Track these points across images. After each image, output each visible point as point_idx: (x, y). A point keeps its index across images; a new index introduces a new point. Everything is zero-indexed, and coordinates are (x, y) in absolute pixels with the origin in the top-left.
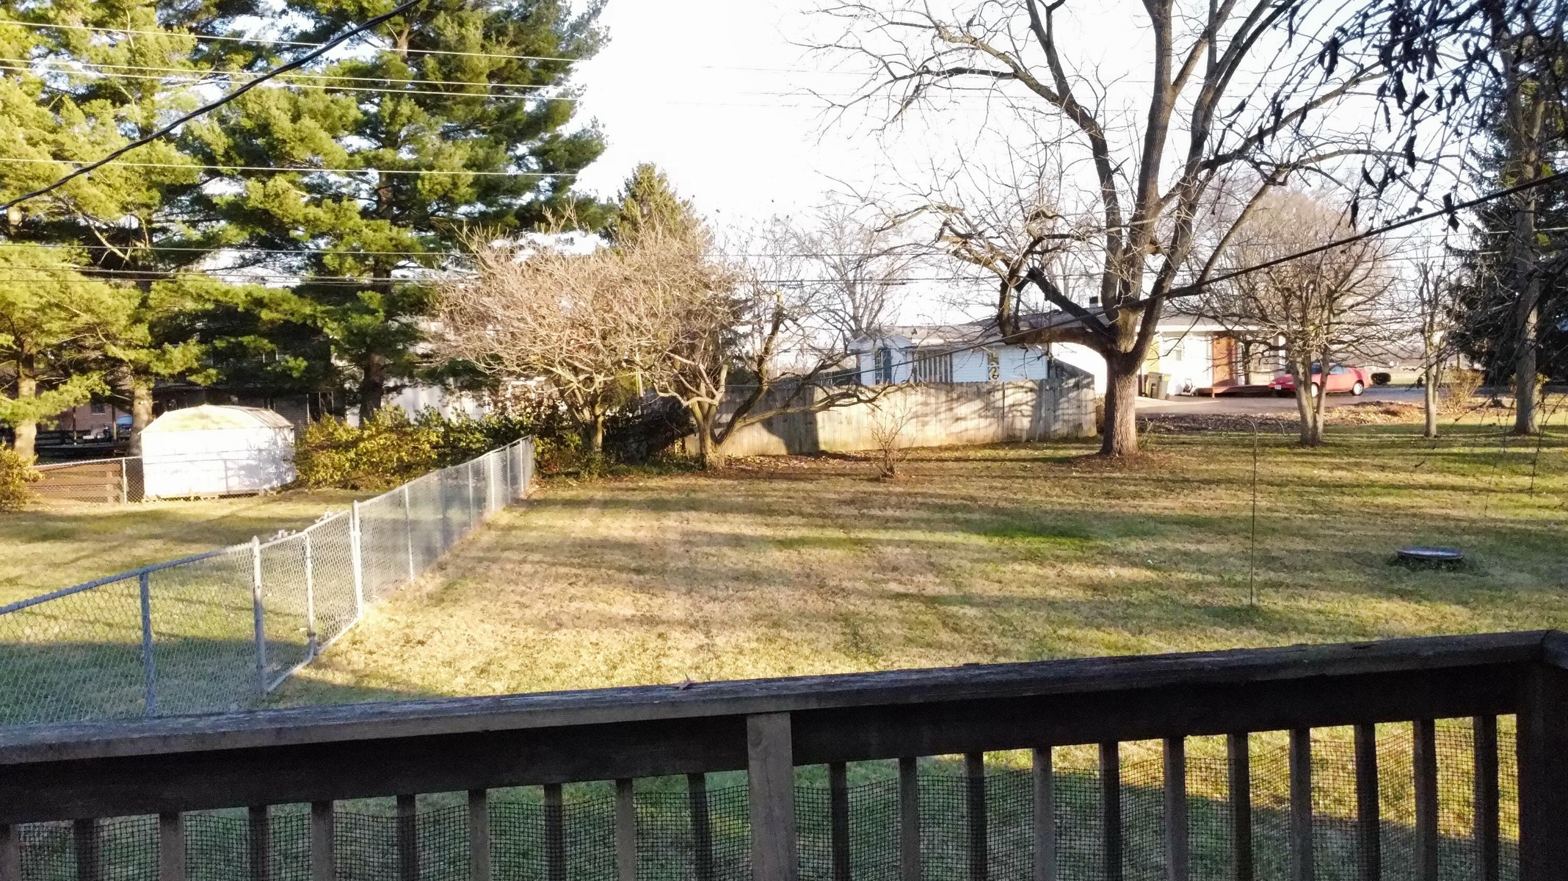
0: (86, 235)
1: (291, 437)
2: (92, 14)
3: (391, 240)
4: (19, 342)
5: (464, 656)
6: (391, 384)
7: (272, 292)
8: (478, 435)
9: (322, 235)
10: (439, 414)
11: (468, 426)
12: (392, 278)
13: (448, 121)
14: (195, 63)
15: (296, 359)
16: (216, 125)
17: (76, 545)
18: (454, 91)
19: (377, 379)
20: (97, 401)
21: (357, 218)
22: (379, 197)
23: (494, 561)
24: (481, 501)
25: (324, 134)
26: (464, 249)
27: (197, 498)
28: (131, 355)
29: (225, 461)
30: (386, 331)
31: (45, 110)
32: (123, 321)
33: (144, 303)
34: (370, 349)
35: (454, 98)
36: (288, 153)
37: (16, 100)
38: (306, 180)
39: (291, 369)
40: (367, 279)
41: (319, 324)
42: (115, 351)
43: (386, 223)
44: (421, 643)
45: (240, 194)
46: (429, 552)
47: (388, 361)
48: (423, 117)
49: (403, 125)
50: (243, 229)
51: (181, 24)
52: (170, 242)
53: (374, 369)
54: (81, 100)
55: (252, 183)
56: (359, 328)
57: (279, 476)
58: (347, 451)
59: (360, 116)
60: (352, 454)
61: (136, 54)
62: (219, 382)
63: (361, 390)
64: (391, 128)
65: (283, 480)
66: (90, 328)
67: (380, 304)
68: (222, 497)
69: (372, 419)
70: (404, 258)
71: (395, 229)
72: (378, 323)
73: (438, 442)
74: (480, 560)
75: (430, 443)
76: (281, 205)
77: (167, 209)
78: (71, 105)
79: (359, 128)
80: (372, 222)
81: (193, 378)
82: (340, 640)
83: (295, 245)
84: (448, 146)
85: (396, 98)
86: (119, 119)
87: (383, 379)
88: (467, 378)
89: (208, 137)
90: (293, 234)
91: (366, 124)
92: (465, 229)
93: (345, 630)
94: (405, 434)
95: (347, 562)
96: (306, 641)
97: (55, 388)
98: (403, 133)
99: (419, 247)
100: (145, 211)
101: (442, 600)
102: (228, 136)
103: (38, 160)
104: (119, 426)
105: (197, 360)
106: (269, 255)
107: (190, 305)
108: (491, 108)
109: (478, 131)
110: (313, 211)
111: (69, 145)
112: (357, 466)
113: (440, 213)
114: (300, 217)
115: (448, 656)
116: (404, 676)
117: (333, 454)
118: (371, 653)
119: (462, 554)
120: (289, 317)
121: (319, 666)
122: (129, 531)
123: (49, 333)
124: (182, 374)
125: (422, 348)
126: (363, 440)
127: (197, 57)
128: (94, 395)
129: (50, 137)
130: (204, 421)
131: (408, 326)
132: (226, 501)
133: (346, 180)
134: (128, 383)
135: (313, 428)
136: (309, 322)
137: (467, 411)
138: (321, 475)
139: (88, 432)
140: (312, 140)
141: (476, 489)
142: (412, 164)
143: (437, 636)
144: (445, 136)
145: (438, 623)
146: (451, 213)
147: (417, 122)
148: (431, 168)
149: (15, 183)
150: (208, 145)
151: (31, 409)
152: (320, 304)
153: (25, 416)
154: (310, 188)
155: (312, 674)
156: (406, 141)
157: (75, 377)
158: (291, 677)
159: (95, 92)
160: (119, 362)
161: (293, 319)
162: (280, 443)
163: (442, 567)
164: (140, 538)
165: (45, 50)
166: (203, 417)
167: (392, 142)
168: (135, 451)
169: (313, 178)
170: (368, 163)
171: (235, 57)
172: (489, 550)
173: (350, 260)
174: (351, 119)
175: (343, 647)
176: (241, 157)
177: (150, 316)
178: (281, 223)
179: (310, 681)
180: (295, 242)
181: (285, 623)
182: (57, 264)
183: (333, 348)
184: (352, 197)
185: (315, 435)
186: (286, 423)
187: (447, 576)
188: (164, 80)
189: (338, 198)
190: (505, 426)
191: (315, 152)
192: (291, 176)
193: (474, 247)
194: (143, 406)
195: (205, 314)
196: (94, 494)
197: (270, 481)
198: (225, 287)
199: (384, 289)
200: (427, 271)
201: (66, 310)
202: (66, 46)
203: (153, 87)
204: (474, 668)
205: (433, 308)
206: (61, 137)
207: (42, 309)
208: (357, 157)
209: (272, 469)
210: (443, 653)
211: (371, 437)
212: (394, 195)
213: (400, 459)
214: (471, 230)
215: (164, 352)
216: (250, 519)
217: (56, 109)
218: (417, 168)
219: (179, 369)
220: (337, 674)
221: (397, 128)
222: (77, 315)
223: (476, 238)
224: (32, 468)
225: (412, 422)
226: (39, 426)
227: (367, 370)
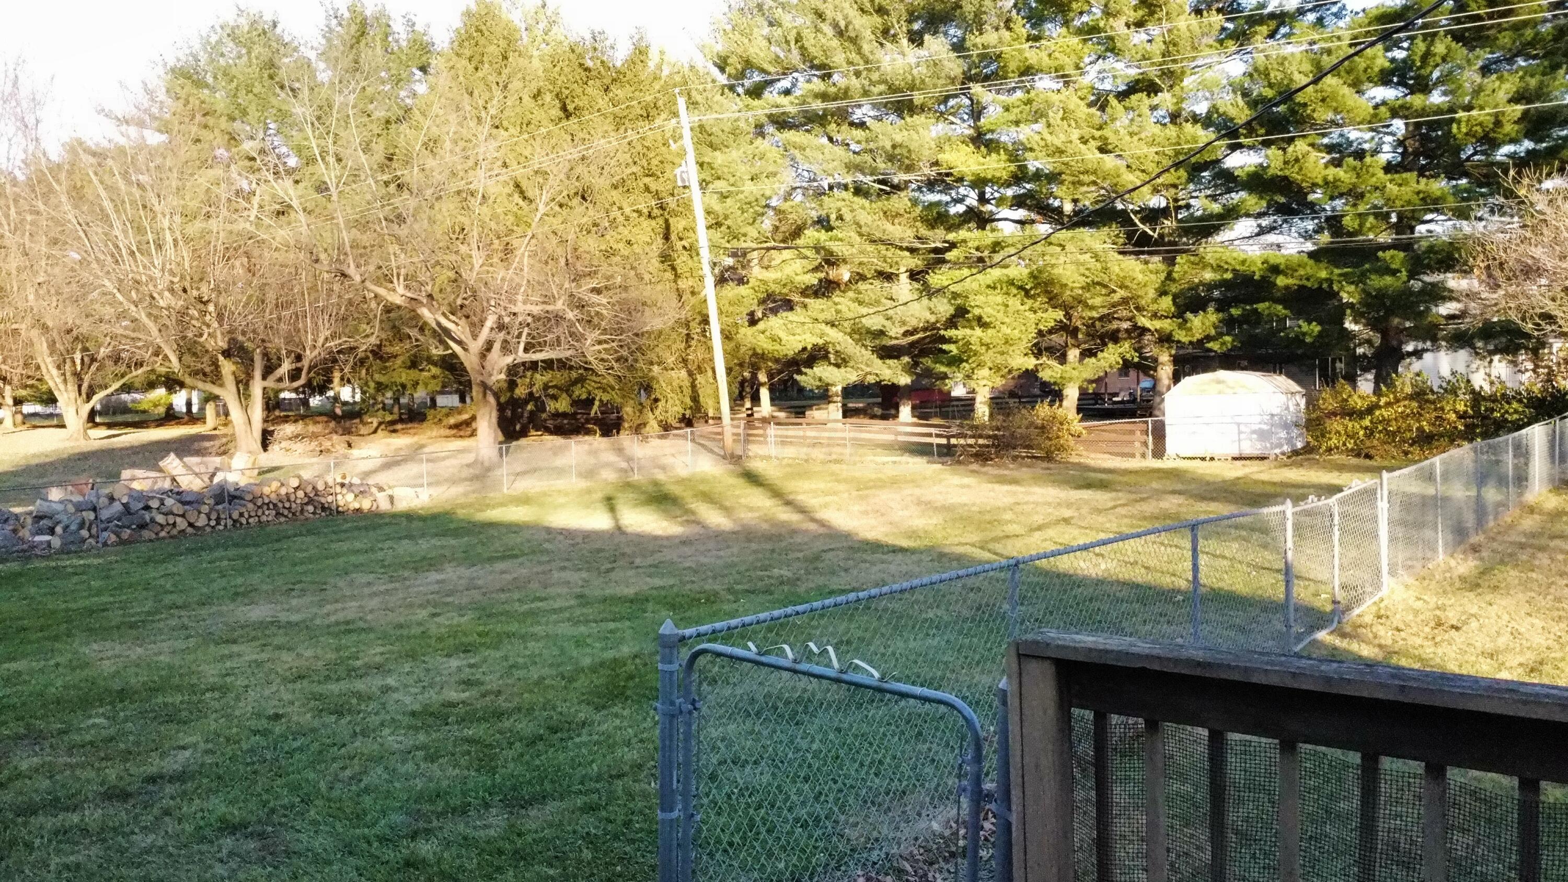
0: (1123, 218)
1: (1303, 402)
2: (1133, 16)
3: (1418, 193)
4: (1068, 316)
5: (1507, 649)
6: (1410, 347)
7: (1288, 259)
8: (1515, 405)
9: (1341, 195)
10: (1468, 381)
11: (1503, 395)
12: (1417, 235)
13: (1492, 53)
14: (1221, 42)
15: (1309, 323)
16: (1239, 99)
17: (1114, 494)
18: (1500, 17)
19: (1395, 343)
20: (1126, 366)
21: (1381, 174)
22: (1405, 148)
23: (1542, 549)
24: (1521, 479)
25: (1346, 91)
26: (1509, 194)
27: (1212, 459)
28: (1157, 324)
29: (1239, 424)
30: (1408, 292)
31: (1093, 110)
32: (1152, 294)
33: (1169, 277)
34: (1390, 312)
35: (1500, 24)
36: (1309, 116)
37: (1072, 107)
38: (1326, 141)
39: (1304, 334)
40: (1385, 238)
41: (1335, 288)
42: (1143, 321)
43: (1411, 176)
44: (1457, 629)
45: (1261, 165)
46: (1460, 533)
47: (1408, 324)
48: (1460, 51)
49: (1437, 65)
50: (1261, 198)
51: (1209, 8)
52: (1192, 218)
53: (1392, 333)
54: (1122, 96)
55: (1273, 152)
56: (1379, 290)
57: (1290, 441)
58: (1362, 418)
59: (1387, 64)
60: (1367, 422)
61: (1171, 45)
62: (1234, 348)
63: (1375, 355)
64: (1423, 72)
65: (1294, 445)
66: (1125, 301)
67: (1402, 263)
68: (1234, 459)
69: (1391, 385)
70: (1432, 211)
71: (1423, 181)
72: (1399, 283)
73: (1465, 412)
74: (1522, 546)
75: (1455, 412)
76: (1301, 169)
77: (1191, 187)
78: (1113, 102)
79: (1385, 79)
80: (1396, 176)
81: (1210, 345)
82: (1363, 612)
83: (1312, 209)
84: (1491, 81)
85: (1430, 38)
86: (1153, 108)
87: (1401, 343)
88: (1504, 340)
89: (1232, 112)
90: (1311, 197)
91: (1392, 72)
92: (1512, 172)
93: (1369, 602)
94: (1428, 401)
95: (1374, 535)
96: (1329, 608)
97: (1095, 355)
98: (1436, 74)
99: (1451, 198)
100: (1173, 191)
101: (1478, 585)
102: (1250, 108)
103: (1089, 156)
104: (1143, 390)
105: (1215, 327)
106: (1285, 221)
107: (1208, 276)
108: (1546, 28)
109: (1528, 57)
110: (1332, 172)
111: (1112, 139)
112: (1372, 433)
113: (1476, 158)
114: (1320, 181)
115: (1489, 646)
116: (1438, 660)
117: (1346, 421)
118: (1399, 630)
119: (1499, 538)
120: (1305, 282)
121: (1344, 635)
122: (1155, 485)
123: (1092, 308)
124: (1200, 342)
125: (1446, 309)
126: (1379, 407)
127: (1224, 37)
128: (1125, 361)
129: (1097, 134)
130: (1221, 386)
131: (1433, 285)
132: (1239, 463)
133: (1368, 136)
134: (1151, 350)
135: (1327, 394)
136: (1325, 286)
137: (1503, 378)
138: (1334, 442)
139: (1116, 395)
140: (1334, 99)
141: (1516, 467)
142: (1446, 107)
143: (1474, 624)
144: (1485, 70)
145: (1474, 610)
146: (1488, 155)
147: (1453, 59)
148: (1468, 108)
149: (1070, 179)
150: (1232, 120)
151: (1075, 373)
152: (1337, 267)
153: (1071, 379)
154: (1330, 148)
155: (1337, 642)
156: (1440, 81)
157: (1110, 345)
158: (1315, 641)
159: (1133, 88)
160: (1144, 330)
161: (1309, 284)
162: (1292, 408)
163: (1475, 549)
164: (1165, 492)
165: (1094, 57)
166: (1219, 382)
167: (1423, 86)
168: (1156, 412)
169: (1334, 137)
170: (1395, 113)
171: (1258, 28)
172: (1533, 535)
173: (1371, 219)
174: (1376, 69)
175: (1368, 619)
176: (1262, 126)
177: (1174, 288)
178: (1301, 188)
179: (1335, 648)
180: (1312, 206)
181: (1306, 587)
182: (1098, 246)
183: (1348, 311)
184: (1376, 152)
185: (1328, 401)
186: (1298, 388)
187: (1482, 559)
188: (1193, 64)
189: (1360, 155)
190: (1552, 395)
191: (1336, 111)
192: (1309, 140)
193: (1522, 192)
194: (1165, 371)
195: (1223, 284)
196: (1126, 450)
197: (1281, 446)
198: (1242, 256)
199: (1406, 247)
200: (1458, 223)
201: (1105, 286)
202: (1112, 50)
203: (1183, 73)
204: (1521, 665)
205: (1466, 263)
206: (1107, 132)
207: (1086, 288)
208: (1383, 109)
209: (1283, 434)
210: (1482, 642)
211: (1388, 404)
212: (1422, 145)
213: (1420, 430)
214: (1519, 173)
215: (1185, 321)
216: (1263, 482)
217: (1102, 109)
218: (1452, 110)
219: (1198, 336)
220: (1363, 646)
221: (1429, 69)
222: (1114, 291)
223: (1526, 181)
224: (1076, 424)
225: (1435, 389)
226: (1080, 388)
227: (1385, 334)
